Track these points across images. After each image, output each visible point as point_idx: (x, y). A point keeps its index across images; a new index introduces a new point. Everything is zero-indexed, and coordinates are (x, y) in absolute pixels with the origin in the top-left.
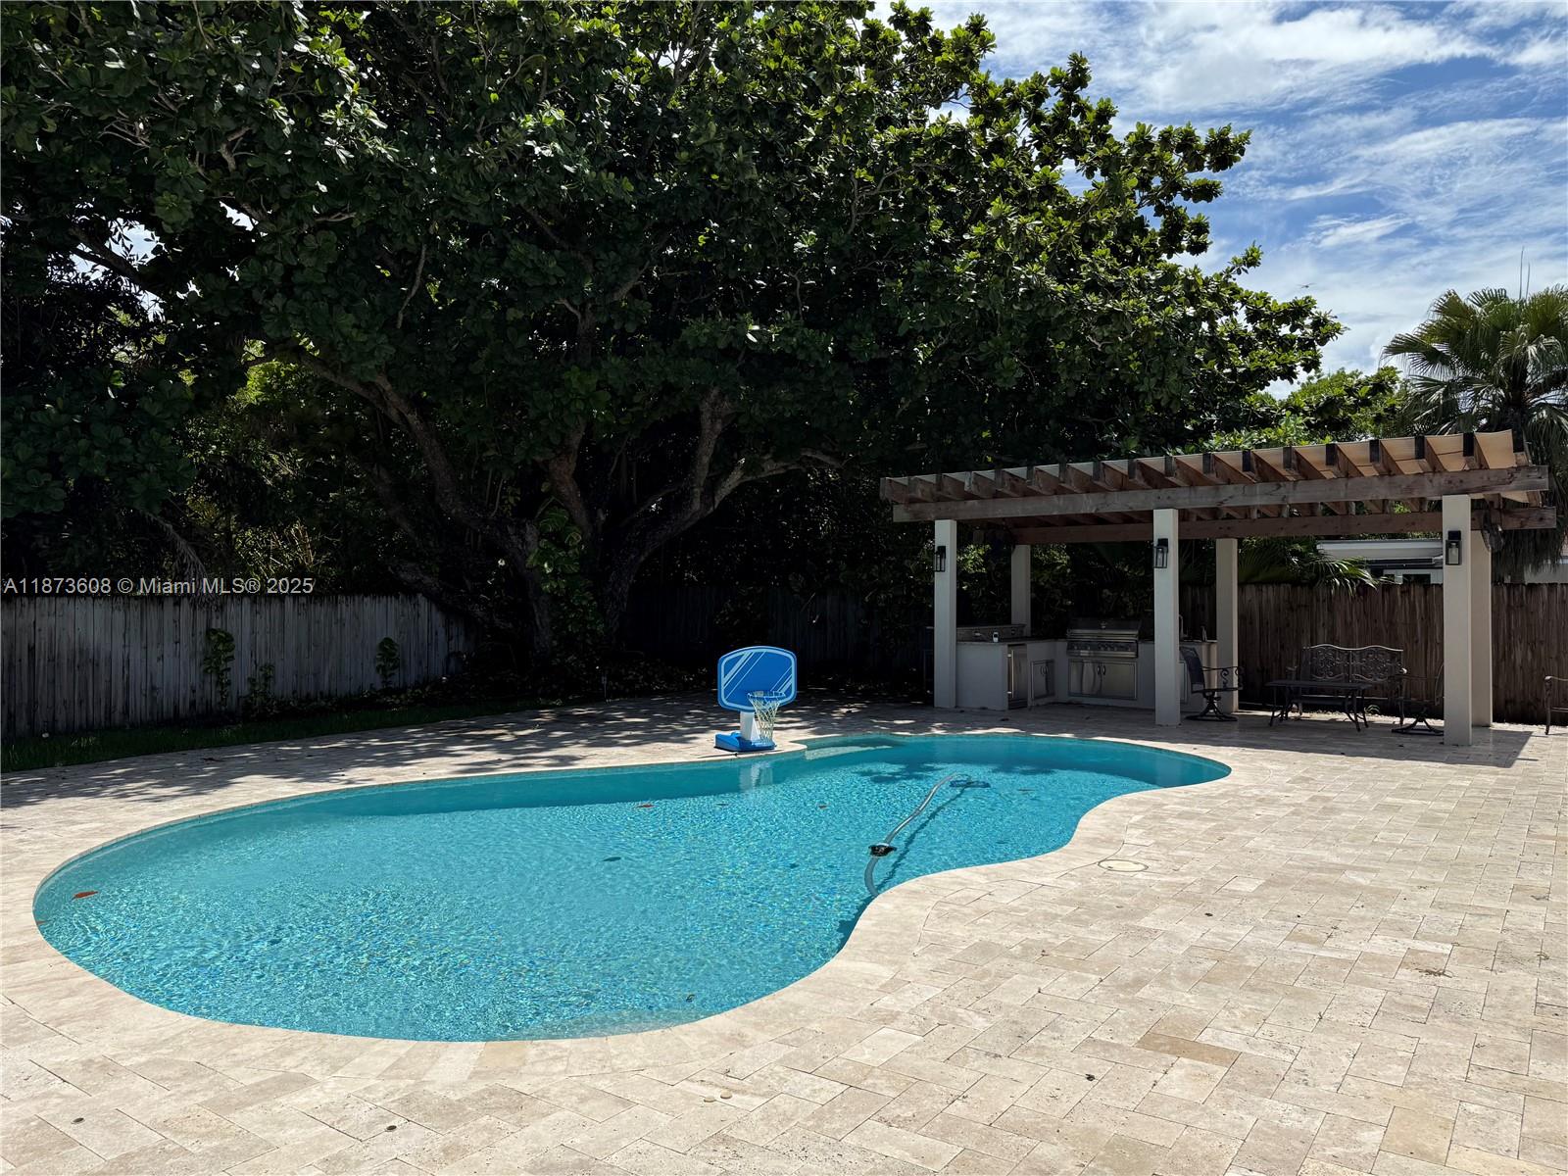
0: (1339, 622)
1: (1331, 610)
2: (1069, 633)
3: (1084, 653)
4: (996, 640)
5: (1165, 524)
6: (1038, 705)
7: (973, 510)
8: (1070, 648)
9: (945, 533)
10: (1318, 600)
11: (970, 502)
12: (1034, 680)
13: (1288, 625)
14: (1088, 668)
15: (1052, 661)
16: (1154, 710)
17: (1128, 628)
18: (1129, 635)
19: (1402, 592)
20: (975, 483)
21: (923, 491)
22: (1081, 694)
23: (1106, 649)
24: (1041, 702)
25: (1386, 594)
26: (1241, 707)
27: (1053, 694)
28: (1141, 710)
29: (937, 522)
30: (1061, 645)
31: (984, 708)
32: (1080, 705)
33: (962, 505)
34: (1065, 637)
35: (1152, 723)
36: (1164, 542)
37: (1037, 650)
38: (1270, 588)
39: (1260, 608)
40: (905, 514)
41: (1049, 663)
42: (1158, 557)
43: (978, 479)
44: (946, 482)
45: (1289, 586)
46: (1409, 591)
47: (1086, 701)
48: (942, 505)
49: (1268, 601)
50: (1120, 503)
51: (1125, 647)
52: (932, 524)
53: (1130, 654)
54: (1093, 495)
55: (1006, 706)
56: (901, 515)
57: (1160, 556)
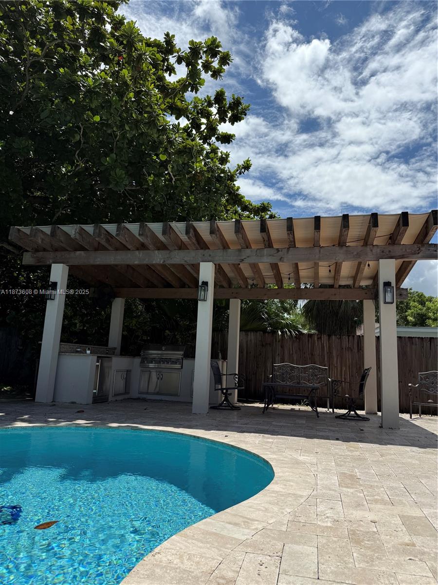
0: (286, 352)
1: (282, 347)
2: (142, 353)
3: (151, 365)
4: (88, 352)
5: (207, 272)
6: (116, 400)
7: (80, 258)
8: (142, 362)
9: (58, 273)
10: (276, 341)
11: (78, 253)
12: (115, 382)
13: (261, 354)
14: (154, 375)
15: (130, 371)
16: (192, 403)
17: (178, 350)
18: (179, 354)
19: (318, 338)
20: (80, 234)
21: (43, 240)
22: (147, 393)
23: (164, 363)
24: (120, 398)
25: (310, 339)
26: (239, 401)
27: (128, 393)
28: (182, 402)
29: (53, 265)
30: (137, 360)
31: (73, 403)
32: (144, 400)
33: (72, 254)
34: (140, 356)
35: (190, 412)
36: (205, 284)
37: (119, 363)
38: (252, 333)
39: (247, 345)
40: (31, 259)
41: (128, 372)
42: (202, 294)
43: (82, 232)
44: (58, 232)
45: (262, 332)
46: (321, 338)
47: (149, 397)
48: (59, 254)
49: (251, 340)
50: (178, 258)
51: (175, 362)
52: (49, 267)
53: (178, 366)
54: (161, 251)
55: (91, 400)
56: (28, 259)
57: (203, 293)
